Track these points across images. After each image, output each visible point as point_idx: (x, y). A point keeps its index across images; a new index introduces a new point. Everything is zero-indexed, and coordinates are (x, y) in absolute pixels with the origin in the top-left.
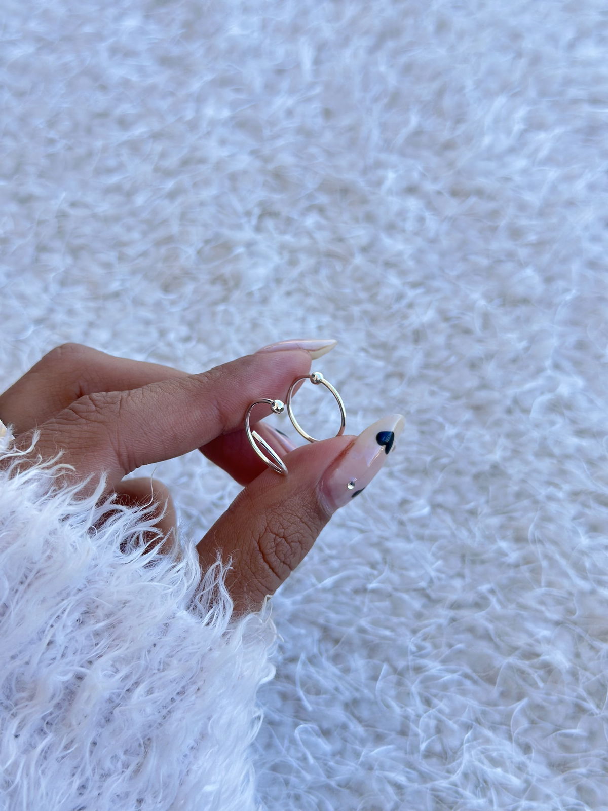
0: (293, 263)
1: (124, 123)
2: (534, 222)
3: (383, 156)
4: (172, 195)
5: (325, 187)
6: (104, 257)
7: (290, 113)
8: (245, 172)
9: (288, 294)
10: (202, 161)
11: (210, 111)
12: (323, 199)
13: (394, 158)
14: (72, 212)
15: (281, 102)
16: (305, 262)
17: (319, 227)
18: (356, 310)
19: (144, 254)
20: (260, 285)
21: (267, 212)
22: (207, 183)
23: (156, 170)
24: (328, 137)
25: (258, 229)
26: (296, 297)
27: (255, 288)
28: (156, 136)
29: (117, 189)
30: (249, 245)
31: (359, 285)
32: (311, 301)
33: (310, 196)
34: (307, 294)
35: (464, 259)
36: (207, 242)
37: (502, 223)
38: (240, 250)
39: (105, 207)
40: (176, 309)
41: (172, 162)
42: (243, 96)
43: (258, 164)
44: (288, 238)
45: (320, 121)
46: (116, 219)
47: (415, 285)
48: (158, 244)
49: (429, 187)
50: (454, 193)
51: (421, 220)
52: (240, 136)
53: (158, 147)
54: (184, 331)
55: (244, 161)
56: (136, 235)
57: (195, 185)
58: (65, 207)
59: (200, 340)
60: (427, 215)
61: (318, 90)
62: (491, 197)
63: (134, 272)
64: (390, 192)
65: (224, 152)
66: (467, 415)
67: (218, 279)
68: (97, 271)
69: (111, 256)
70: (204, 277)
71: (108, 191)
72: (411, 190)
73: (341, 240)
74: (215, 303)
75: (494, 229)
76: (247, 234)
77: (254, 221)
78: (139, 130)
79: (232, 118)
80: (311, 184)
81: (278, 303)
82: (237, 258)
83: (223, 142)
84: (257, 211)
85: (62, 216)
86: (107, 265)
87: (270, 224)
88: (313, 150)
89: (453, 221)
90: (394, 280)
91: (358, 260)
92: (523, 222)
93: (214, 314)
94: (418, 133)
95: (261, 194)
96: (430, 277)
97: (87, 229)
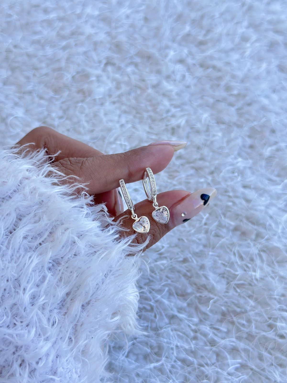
0: (118, 88)
1: (46, 11)
2: (238, 84)
3: (170, 43)
4: (64, 48)
5: (139, 54)
6: (26, 73)
7: (128, 17)
8: (101, 42)
9: (114, 103)
10: (82, 34)
11: (89, 10)
12: (138, 60)
13: (175, 45)
14: (14, 50)
15: (124, 11)
16: (124, 88)
17: (134, 73)
18: (145, 115)
19: (46, 75)
20: (101, 97)
21: (109, 63)
22: (82, 44)
23: (58, 35)
24: (145, 31)
25: (104, 70)
26: (117, 105)
27: (97, 97)
28: (61, 19)
29: (38, 42)
30: (98, 77)
31: (148, 103)
32: (124, 108)
33: (131, 58)
34: (123, 104)
35: (202, 98)
36: (78, 73)
37: (223, 83)
38: (93, 78)
39: (31, 50)
40: (58, 103)
41: (67, 32)
42: (106, 6)
43: (109, 39)
44: (117, 76)
45: (142, 22)
46: (35, 56)
47: (176, 107)
48: (54, 70)
49: (190, 61)
50: (202, 65)
51: (184, 77)
52: (101, 25)
53: (60, 24)
54: (60, 113)
55: (102, 37)
56: (43, 65)
57: (76, 45)
58: (11, 47)
59: (67, 119)
60: (187, 74)
61: (143, 7)
62: (219, 70)
63: (40, 83)
64: (170, 60)
65: (92, 31)
66: (192, 172)
67: (81, 91)
68: (22, 79)
69: (30, 73)
70: (74, 89)
71: (33, 42)
72: (181, 61)
73: (143, 80)
74: (77, 102)
75: (218, 86)
76: (98, 72)
77: (102, 66)
78: (53, 15)
79: (99, 15)
80: (133, 52)
81: (108, 106)
82: (92, 82)
83: (93, 26)
84: (104, 61)
85: (9, 51)
86: (28, 78)
87: (110, 69)
88: (136, 36)
89: (199, 79)
90: (166, 103)
91: (150, 91)
92: (233, 84)
93: (76, 107)
94: (188, 35)
95: (107, 53)
96: (184, 104)
97: (20, 59)
